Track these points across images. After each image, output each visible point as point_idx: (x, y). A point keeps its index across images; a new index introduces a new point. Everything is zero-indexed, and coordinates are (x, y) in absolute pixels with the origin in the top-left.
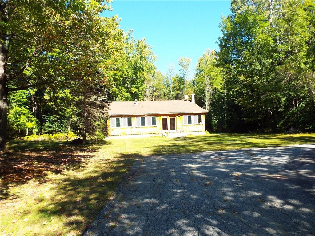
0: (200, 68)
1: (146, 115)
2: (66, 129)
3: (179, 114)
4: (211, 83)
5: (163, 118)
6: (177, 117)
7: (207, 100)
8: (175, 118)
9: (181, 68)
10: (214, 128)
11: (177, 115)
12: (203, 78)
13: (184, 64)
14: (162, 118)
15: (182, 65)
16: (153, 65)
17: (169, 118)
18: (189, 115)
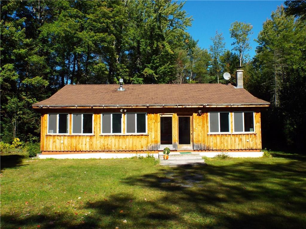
0: (266, 38)
1: (124, 109)
2: (11, 134)
3: (199, 109)
4: (285, 61)
5: (163, 116)
6: (195, 115)
7: (276, 89)
8: (191, 117)
9: (234, 40)
10: (289, 140)
11: (196, 110)
12: (270, 54)
13: (239, 33)
14: (159, 116)
15: (236, 36)
16: (185, 32)
17: (175, 119)
18: (224, 112)
